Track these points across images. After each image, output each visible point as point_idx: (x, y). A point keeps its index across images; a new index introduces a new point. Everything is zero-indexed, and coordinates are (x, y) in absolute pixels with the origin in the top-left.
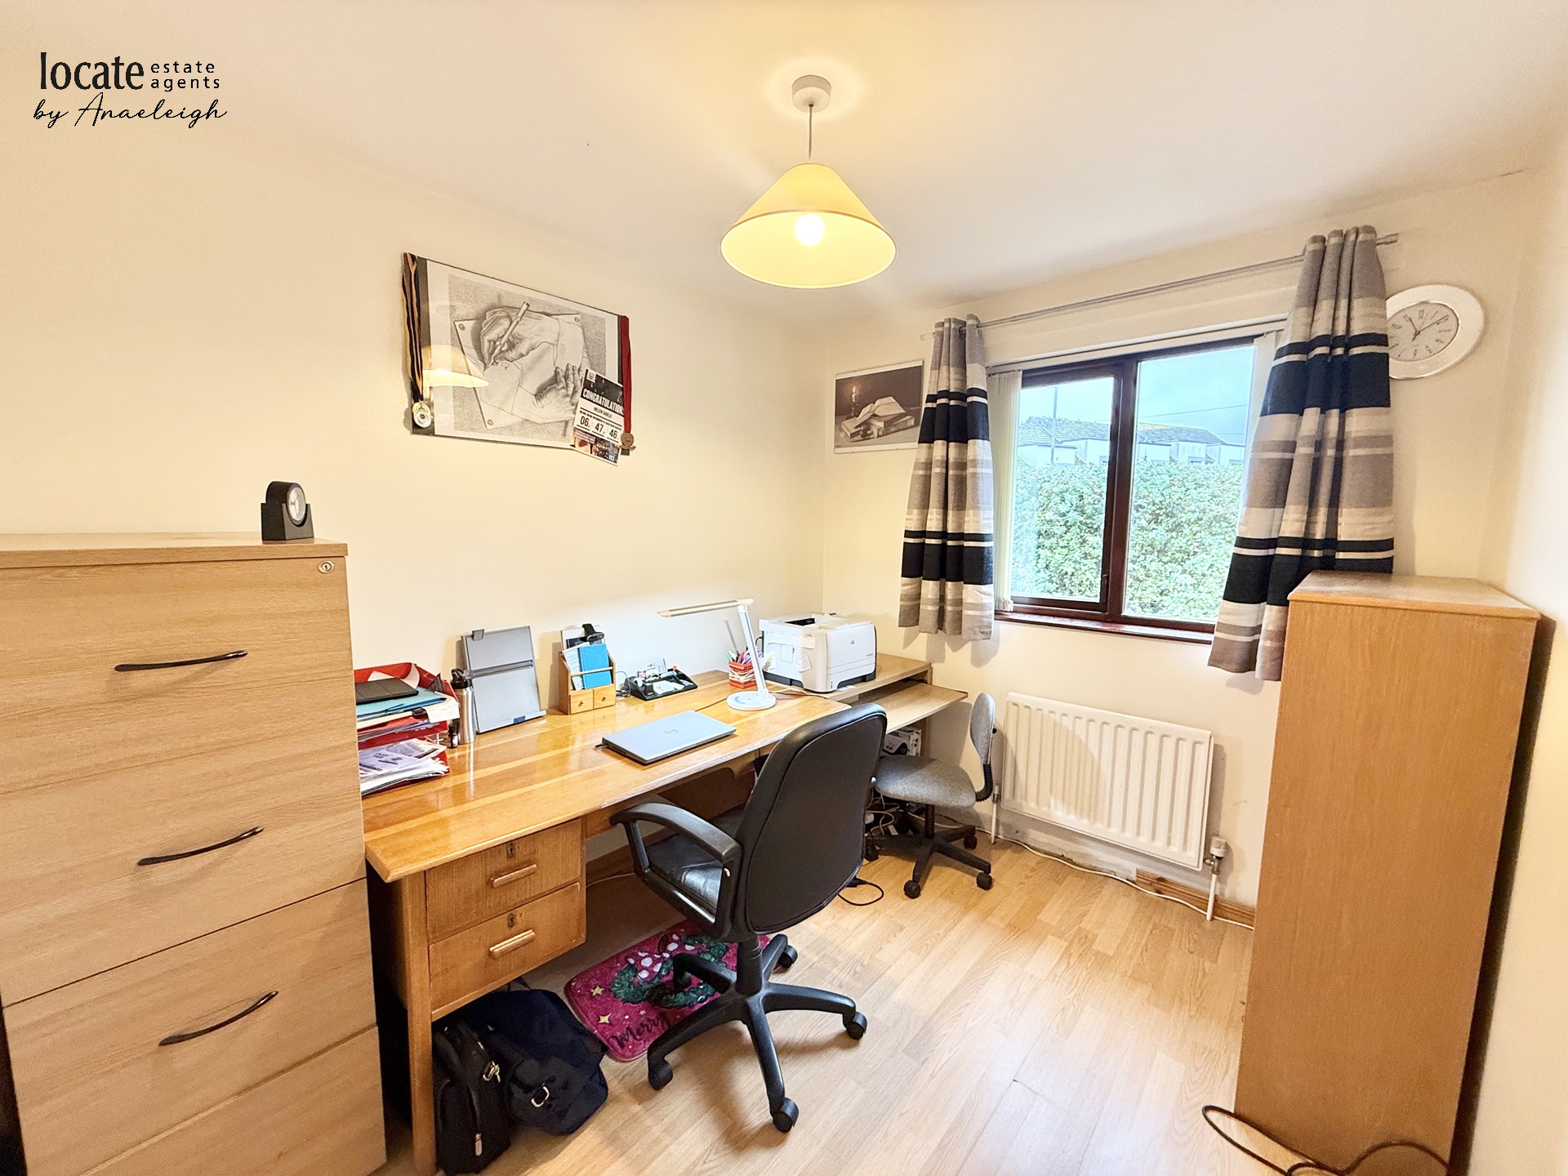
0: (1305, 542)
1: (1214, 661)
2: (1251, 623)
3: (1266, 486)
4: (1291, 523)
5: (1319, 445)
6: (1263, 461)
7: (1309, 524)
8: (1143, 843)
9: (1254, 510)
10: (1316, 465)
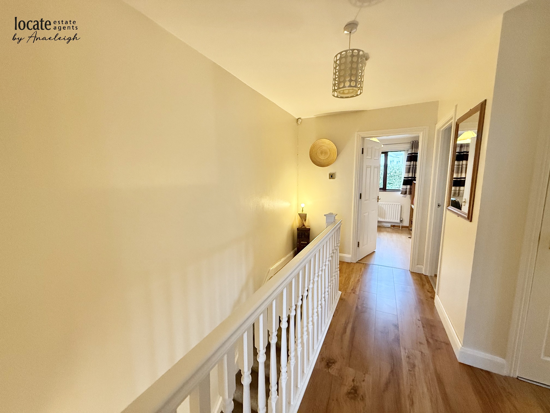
0: (412, 177)
1: (401, 194)
2: (406, 188)
3: (407, 170)
4: (410, 175)
5: (413, 166)
6: (407, 167)
7: (412, 175)
8: (392, 221)
9: (406, 174)
10: (413, 168)
